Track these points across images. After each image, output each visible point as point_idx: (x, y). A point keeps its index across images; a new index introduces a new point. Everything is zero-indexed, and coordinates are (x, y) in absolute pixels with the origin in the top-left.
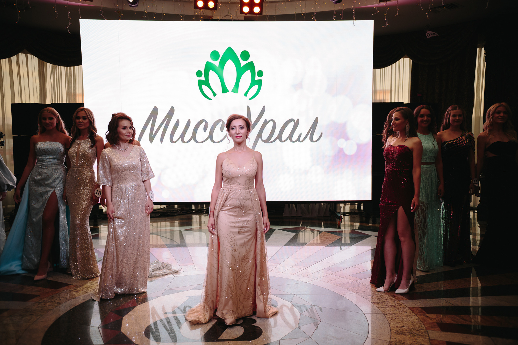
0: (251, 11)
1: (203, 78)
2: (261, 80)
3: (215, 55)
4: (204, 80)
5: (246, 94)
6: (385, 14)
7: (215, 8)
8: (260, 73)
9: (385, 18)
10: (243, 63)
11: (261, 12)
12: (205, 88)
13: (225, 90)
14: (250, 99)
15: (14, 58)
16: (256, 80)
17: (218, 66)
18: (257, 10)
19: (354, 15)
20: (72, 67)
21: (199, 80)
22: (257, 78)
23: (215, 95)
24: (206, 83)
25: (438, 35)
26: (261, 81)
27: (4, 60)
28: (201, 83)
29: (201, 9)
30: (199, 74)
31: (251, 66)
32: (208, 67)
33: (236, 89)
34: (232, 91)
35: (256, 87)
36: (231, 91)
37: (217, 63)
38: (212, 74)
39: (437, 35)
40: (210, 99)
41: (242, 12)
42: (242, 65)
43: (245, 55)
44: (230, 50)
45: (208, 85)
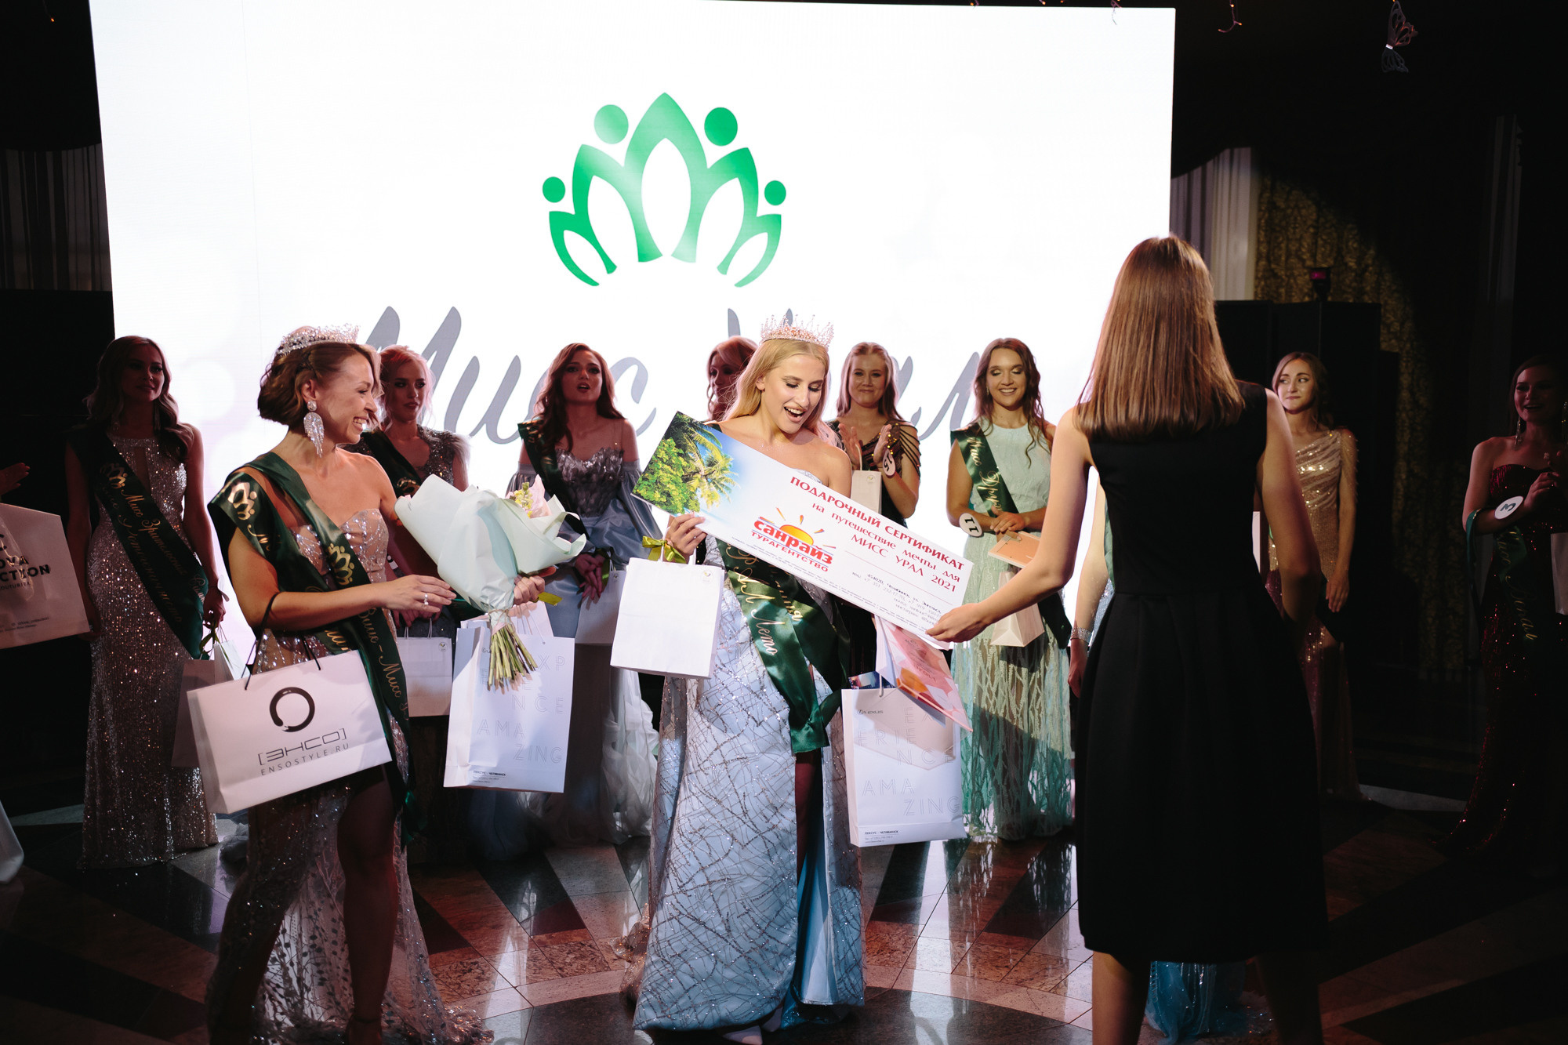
1: (567, 205)
2: (781, 217)
3: (612, 119)
4: (572, 212)
5: (724, 267)
8: (776, 193)
10: (714, 153)
13: (646, 252)
14: (740, 284)
16: (759, 214)
17: (622, 163)
21: (552, 214)
22: (765, 208)
23: (610, 267)
24: (580, 222)
26: (777, 218)
28: (559, 224)
30: (553, 189)
31: (742, 165)
32: (586, 168)
33: (688, 248)
34: (672, 255)
35: (761, 240)
36: (671, 253)
37: (617, 152)
38: (600, 192)
40: (594, 283)
42: (710, 161)
43: (722, 124)
44: (666, 104)
45: (587, 232)
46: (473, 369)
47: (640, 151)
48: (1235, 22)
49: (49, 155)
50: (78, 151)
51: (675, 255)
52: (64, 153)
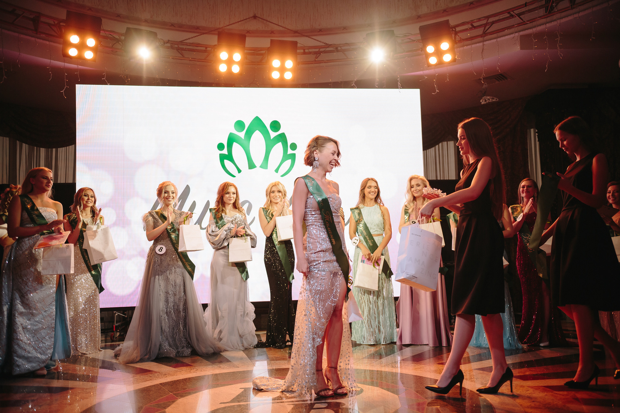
0: (282, 77)
1: (225, 152)
2: (295, 154)
3: (240, 125)
4: (227, 154)
5: (277, 171)
6: (434, 80)
7: (240, 73)
8: (294, 146)
9: (435, 85)
10: (273, 134)
11: (293, 79)
12: (227, 162)
13: (251, 166)
14: (282, 176)
16: (288, 153)
17: (243, 138)
18: (288, 75)
19: (399, 81)
21: (220, 155)
22: (290, 151)
23: (239, 171)
24: (229, 157)
25: (498, 100)
28: (222, 158)
30: (220, 146)
31: (282, 138)
32: (231, 140)
33: (265, 165)
35: (289, 162)
37: (242, 135)
38: (236, 147)
39: (496, 100)
40: (234, 176)
41: (270, 78)
42: (272, 137)
43: (276, 125)
44: (257, 119)
45: (232, 160)
46: (194, 205)
47: (249, 134)
48: (437, 91)
49: (54, 150)
50: (64, 148)
51: (260, 167)
52: (59, 149)
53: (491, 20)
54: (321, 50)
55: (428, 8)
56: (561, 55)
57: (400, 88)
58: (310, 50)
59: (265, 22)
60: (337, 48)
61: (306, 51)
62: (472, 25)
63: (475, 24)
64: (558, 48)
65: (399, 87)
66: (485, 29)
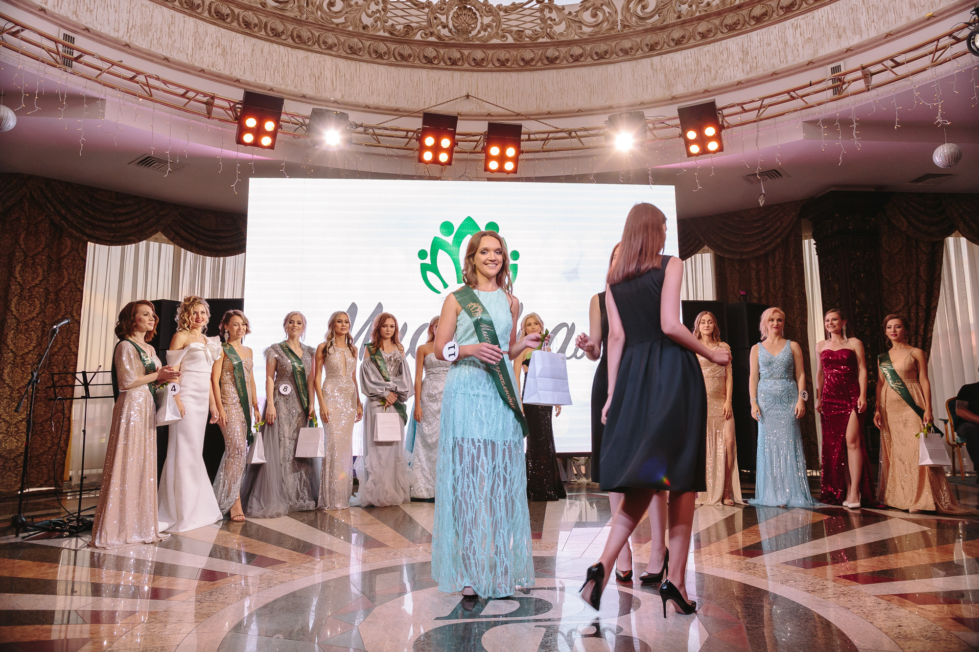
0: (501, 169)
1: (428, 261)
2: (517, 265)
4: (430, 264)
6: (696, 174)
7: (449, 163)
8: (516, 255)
9: (696, 179)
11: (515, 171)
12: (430, 275)
13: (461, 280)
15: (143, 244)
17: (451, 244)
18: (509, 166)
19: (650, 174)
20: (222, 258)
21: (422, 264)
23: (446, 286)
24: (433, 268)
27: (129, 246)
28: (424, 269)
29: (427, 164)
30: (422, 254)
32: (436, 245)
38: (442, 256)
40: (438, 292)
41: (486, 169)
43: (493, 228)
44: (469, 220)
45: (436, 272)
47: (459, 240)
48: (699, 187)
53: (766, 102)
54: (551, 135)
55: (684, 87)
56: (858, 145)
57: (652, 184)
58: (537, 136)
59: (480, 101)
60: (570, 134)
61: (532, 137)
62: (742, 108)
63: (746, 107)
64: (855, 137)
65: (651, 181)
66: (759, 112)
